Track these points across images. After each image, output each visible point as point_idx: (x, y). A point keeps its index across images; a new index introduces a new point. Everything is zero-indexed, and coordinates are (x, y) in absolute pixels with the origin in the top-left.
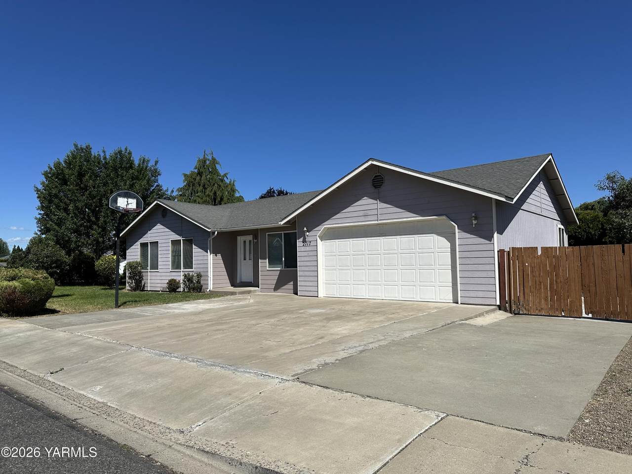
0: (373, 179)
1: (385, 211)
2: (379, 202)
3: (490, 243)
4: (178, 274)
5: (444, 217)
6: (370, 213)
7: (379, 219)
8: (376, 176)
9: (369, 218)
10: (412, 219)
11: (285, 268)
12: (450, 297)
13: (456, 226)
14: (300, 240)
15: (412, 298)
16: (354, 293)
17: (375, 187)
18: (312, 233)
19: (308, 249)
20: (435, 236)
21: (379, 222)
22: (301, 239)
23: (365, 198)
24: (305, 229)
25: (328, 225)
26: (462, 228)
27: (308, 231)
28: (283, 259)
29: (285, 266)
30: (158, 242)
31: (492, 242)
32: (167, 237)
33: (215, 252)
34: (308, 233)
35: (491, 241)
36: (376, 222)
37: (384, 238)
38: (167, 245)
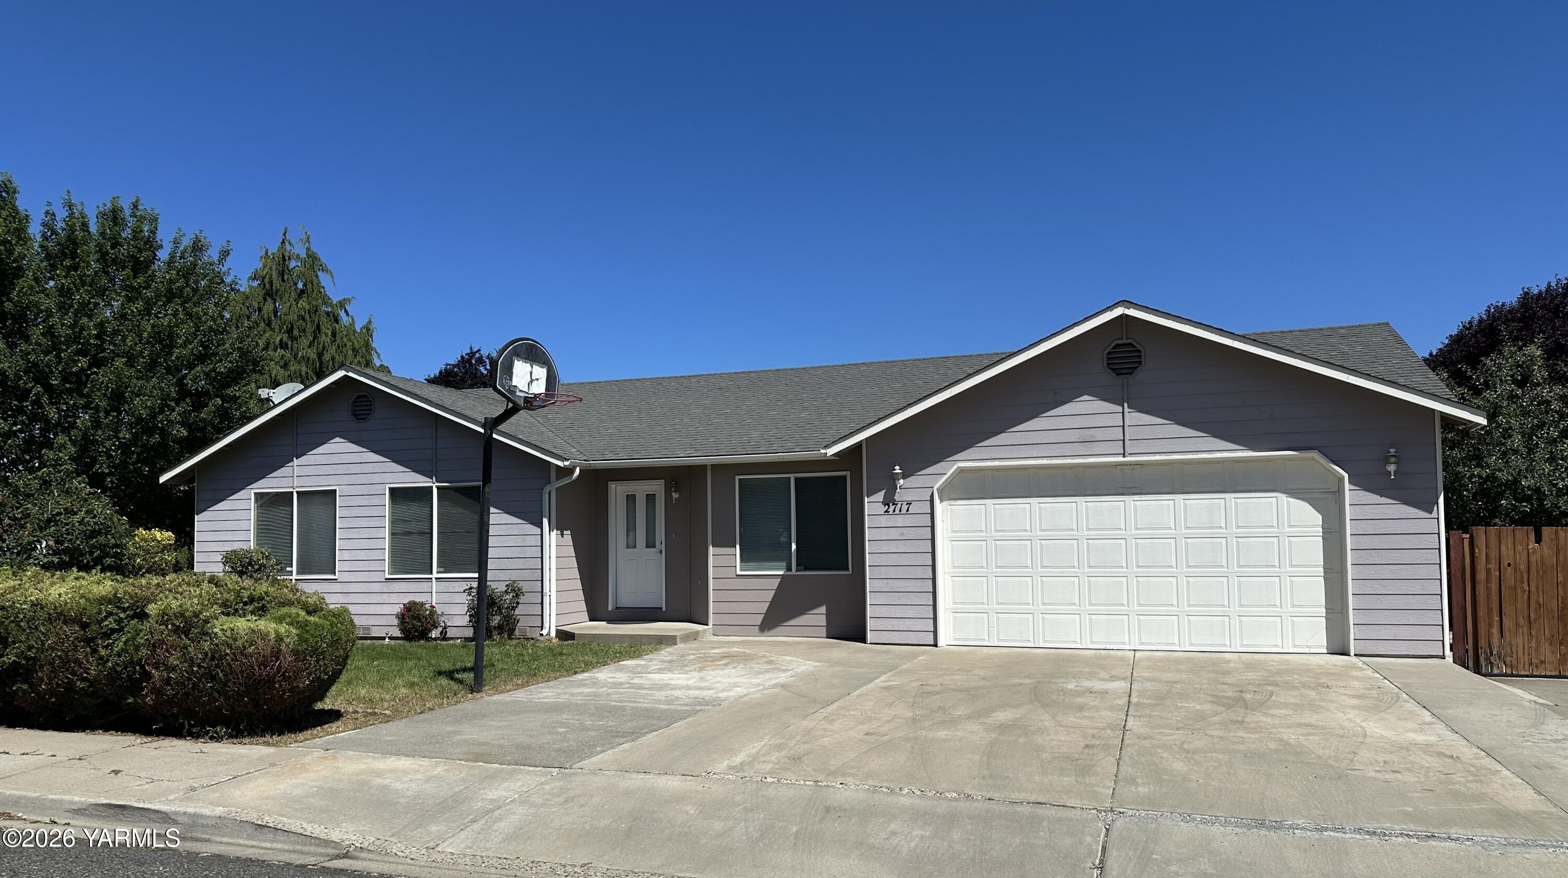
0: (1109, 353)
1: (1147, 432)
2: (1127, 409)
3: (1428, 515)
4: (424, 586)
5: (1315, 455)
6: (1099, 434)
7: (1128, 451)
8: (1117, 346)
9: (1097, 448)
10: (1226, 455)
11: (797, 570)
12: (1319, 639)
13: (1346, 476)
14: (873, 498)
15: (1219, 645)
16: (1047, 634)
17: (1118, 372)
18: (912, 481)
19: (900, 520)
20: (1282, 497)
21: (1128, 459)
22: (880, 496)
23: (1086, 397)
24: (897, 469)
25: (966, 461)
26: (1359, 481)
27: (905, 476)
28: (794, 547)
29: (797, 565)
30: (335, 491)
31: (1434, 515)
32: (376, 478)
33: (560, 527)
34: (901, 481)
35: (1431, 513)
36: (1120, 459)
37: (1136, 497)
38: (375, 500)
